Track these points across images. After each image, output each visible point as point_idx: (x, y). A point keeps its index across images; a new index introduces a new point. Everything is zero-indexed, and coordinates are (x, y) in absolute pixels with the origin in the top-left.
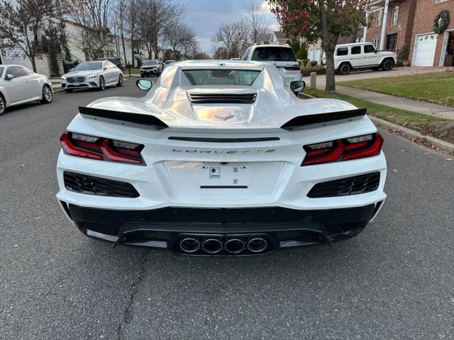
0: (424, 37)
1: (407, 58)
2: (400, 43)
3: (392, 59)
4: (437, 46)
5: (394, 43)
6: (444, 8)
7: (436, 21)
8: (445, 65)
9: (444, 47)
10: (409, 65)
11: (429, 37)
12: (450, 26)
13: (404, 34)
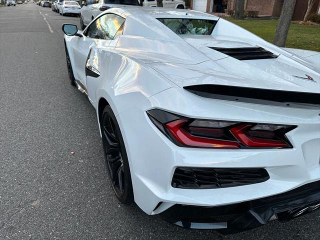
3: (182, 5)
8: (214, 11)
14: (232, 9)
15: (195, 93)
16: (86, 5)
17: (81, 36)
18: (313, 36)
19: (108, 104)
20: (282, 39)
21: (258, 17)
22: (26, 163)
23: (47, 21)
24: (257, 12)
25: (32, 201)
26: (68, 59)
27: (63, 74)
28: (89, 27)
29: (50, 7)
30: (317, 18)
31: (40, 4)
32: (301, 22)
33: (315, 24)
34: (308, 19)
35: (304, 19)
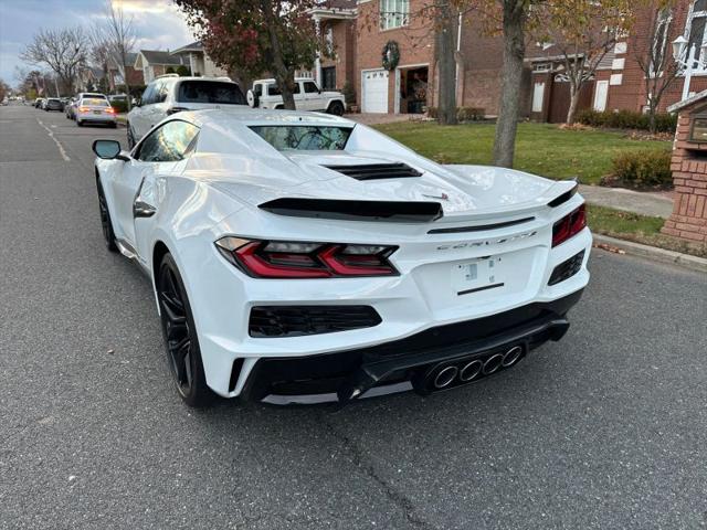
0: (371, 74)
1: (355, 102)
2: (341, 79)
3: (339, 102)
4: (389, 86)
5: (333, 79)
6: (392, 37)
7: (384, 53)
8: (402, 111)
9: (398, 88)
10: (359, 111)
11: (378, 74)
12: (401, 61)
13: (344, 68)
14: (436, 106)
15: (271, 212)
16: (139, 106)
17: (126, 160)
18: (578, 149)
19: (168, 251)
20: (505, 156)
21: (486, 119)
22: (27, 370)
23: (55, 140)
24: (483, 110)
25: (41, 419)
26: (103, 203)
27: (91, 234)
28: (141, 145)
29: (62, 110)
30: (592, 117)
31: (38, 105)
32: (563, 126)
33: (589, 128)
34: (574, 120)
35: (568, 120)
